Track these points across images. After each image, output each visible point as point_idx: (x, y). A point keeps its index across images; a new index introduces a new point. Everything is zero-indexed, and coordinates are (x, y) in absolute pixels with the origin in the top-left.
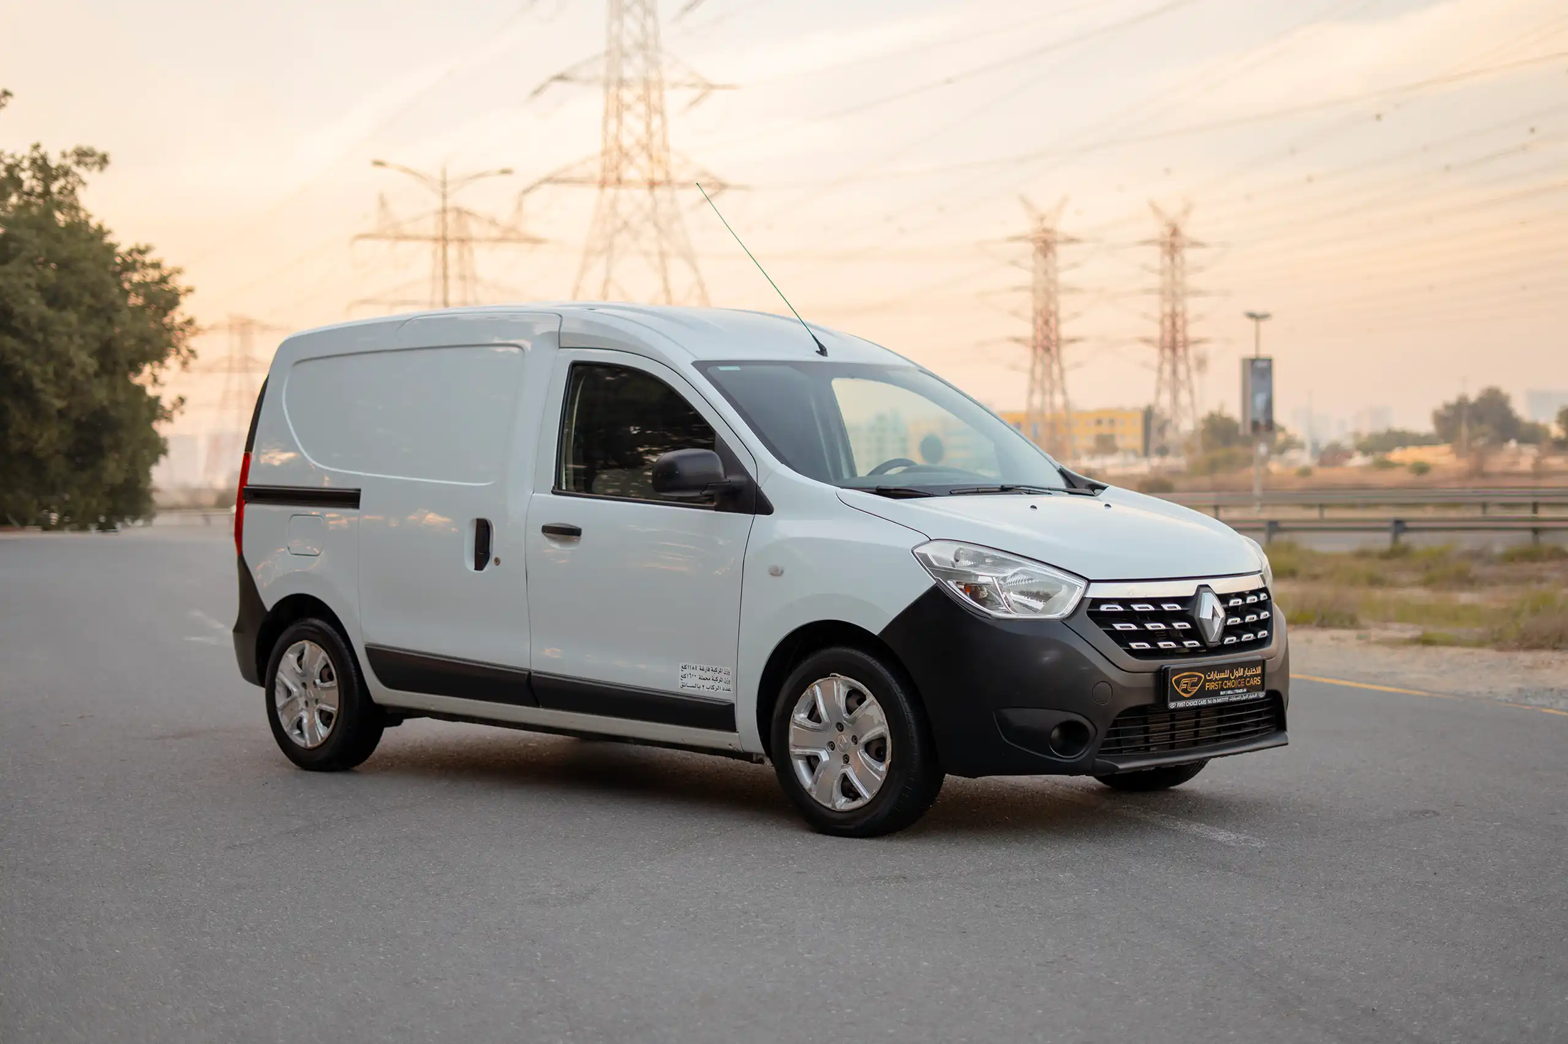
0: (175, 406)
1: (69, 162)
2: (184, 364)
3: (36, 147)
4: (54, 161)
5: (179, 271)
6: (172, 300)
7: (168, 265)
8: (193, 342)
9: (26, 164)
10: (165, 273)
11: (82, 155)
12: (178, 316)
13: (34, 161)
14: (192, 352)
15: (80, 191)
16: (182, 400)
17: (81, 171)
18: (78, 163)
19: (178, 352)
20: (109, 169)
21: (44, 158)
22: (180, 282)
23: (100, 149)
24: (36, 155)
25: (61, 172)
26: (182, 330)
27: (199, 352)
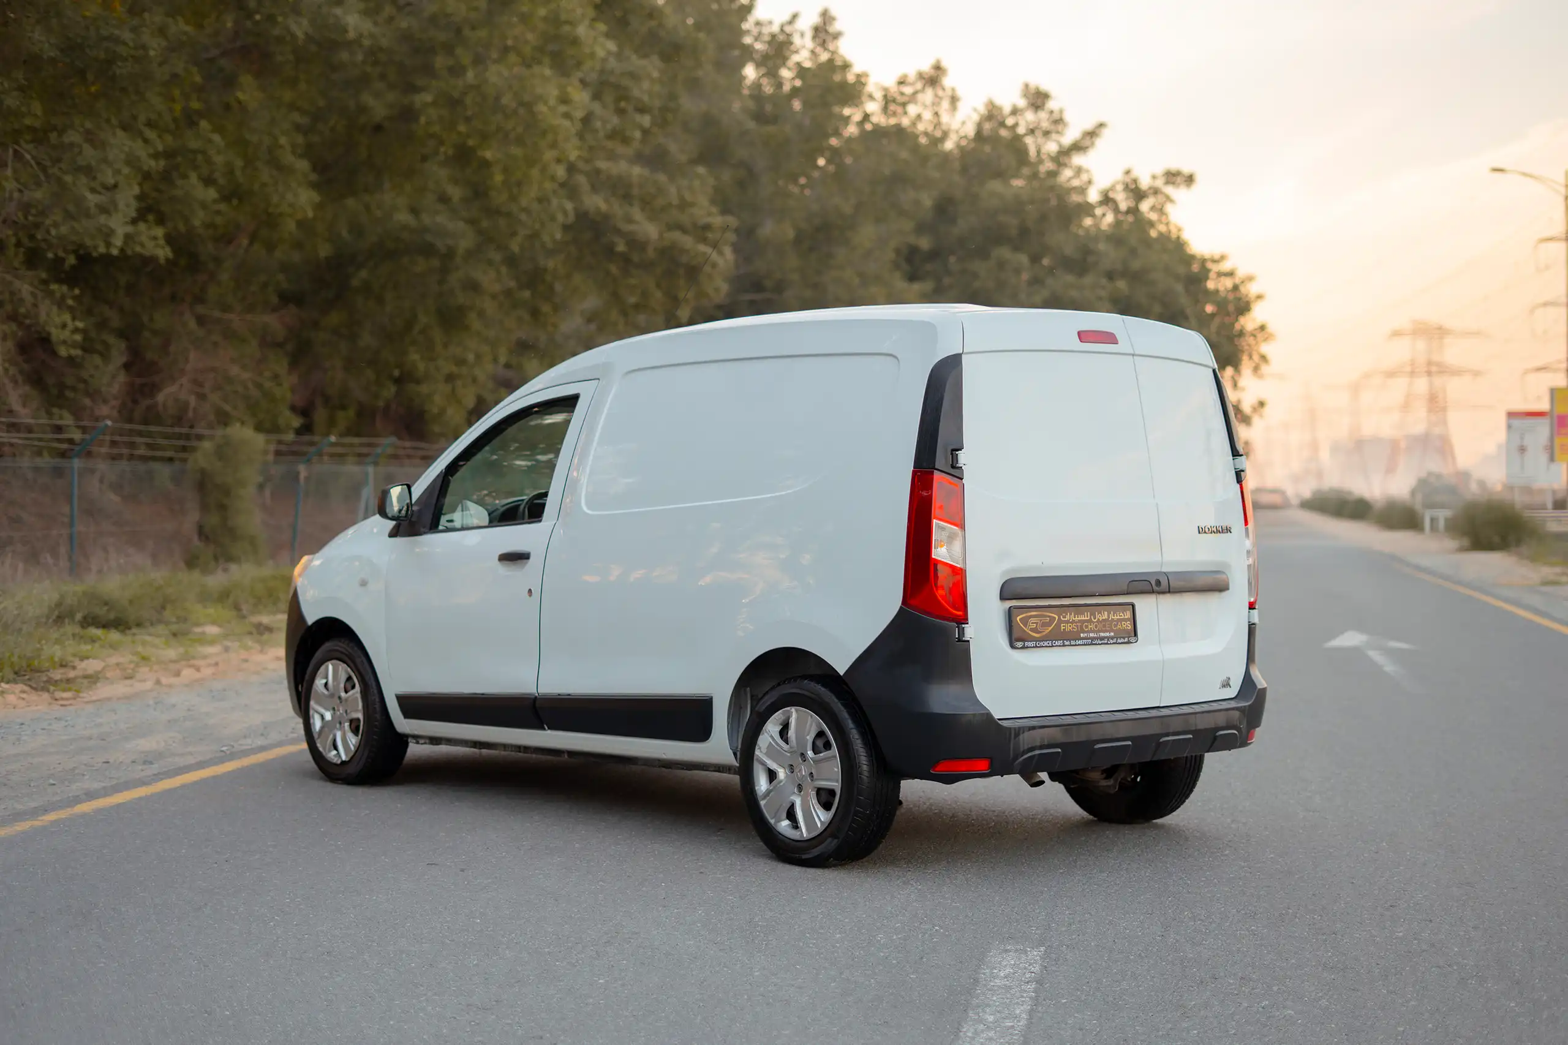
0: (1255, 410)
1: (1159, 183)
2: (1256, 369)
3: (1128, 172)
4: (1145, 183)
5: (1250, 279)
6: (1243, 307)
7: (1241, 273)
8: (1265, 348)
9: (1120, 187)
10: (1237, 281)
11: (1172, 177)
12: (1249, 322)
13: (1127, 187)
14: (1264, 358)
15: (1169, 208)
16: (1262, 404)
17: (1169, 190)
18: (1167, 183)
19: (1250, 357)
20: (1195, 187)
21: (1135, 181)
22: (1252, 290)
23: (1186, 170)
24: (1128, 180)
25: (1151, 191)
26: (1255, 336)
27: (1269, 357)
